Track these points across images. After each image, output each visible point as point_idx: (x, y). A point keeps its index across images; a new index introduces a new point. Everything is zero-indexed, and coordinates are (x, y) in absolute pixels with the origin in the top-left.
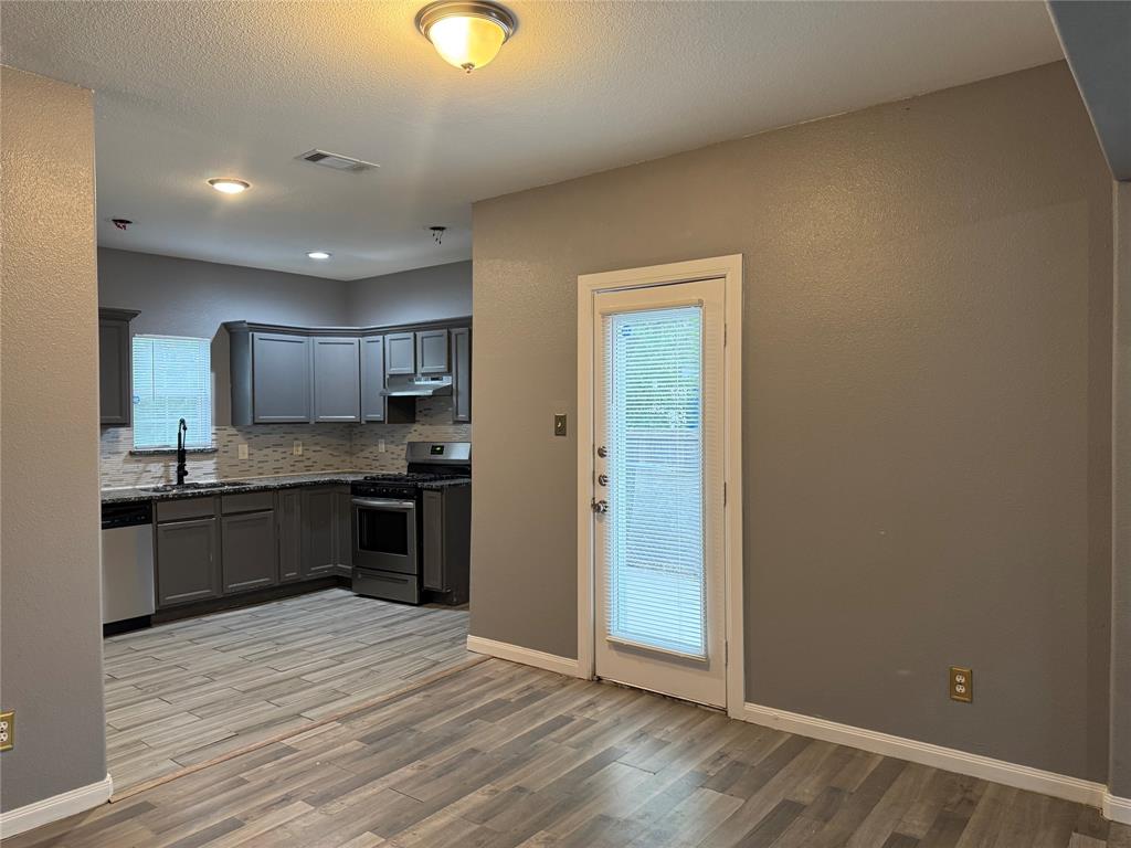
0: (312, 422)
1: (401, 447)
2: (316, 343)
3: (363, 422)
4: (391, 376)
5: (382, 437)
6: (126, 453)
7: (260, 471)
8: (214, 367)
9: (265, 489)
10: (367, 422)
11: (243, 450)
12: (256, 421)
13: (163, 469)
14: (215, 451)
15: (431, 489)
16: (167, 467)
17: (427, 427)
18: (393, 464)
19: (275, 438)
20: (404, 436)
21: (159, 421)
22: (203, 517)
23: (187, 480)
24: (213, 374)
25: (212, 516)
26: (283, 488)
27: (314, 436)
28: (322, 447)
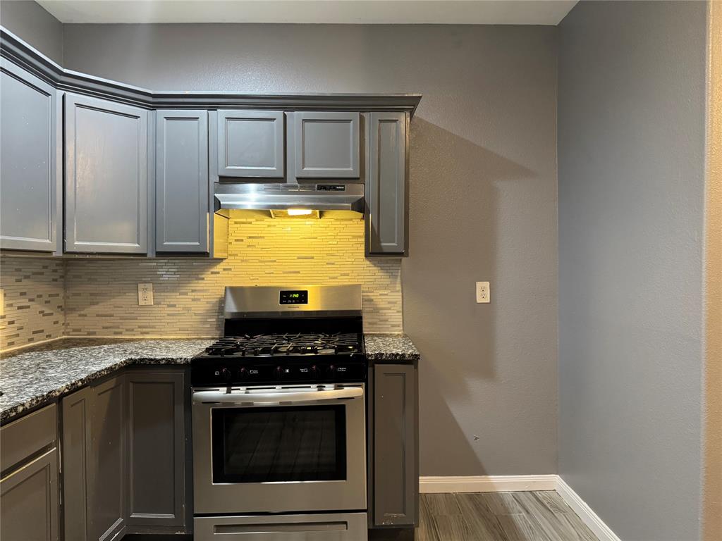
5: (147, 281)
27: (20, 281)
28: (31, 300)
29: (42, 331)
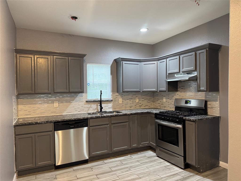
0: (141, 91)
1: (172, 100)
2: (143, 65)
3: (158, 91)
4: (169, 74)
5: (164, 96)
6: (85, 101)
7: (126, 107)
8: (112, 73)
9: (126, 115)
10: (160, 91)
11: (120, 100)
12: (123, 91)
13: (96, 106)
14: (112, 101)
15: (190, 120)
16: (97, 105)
17: (183, 93)
18: (169, 106)
19: (130, 97)
20: (173, 96)
21: (95, 91)
22: (105, 125)
23: (103, 110)
24: (111, 76)
25: (108, 124)
26: (131, 114)
27: (142, 96)
28: (145, 100)
29: (148, 105)
